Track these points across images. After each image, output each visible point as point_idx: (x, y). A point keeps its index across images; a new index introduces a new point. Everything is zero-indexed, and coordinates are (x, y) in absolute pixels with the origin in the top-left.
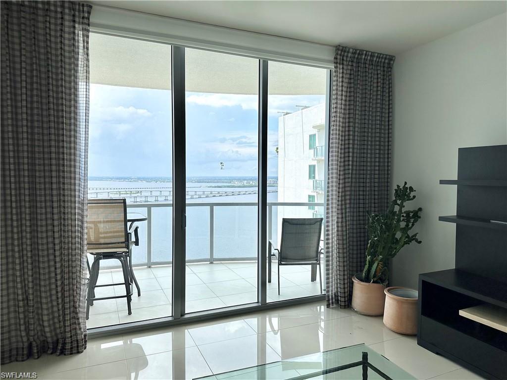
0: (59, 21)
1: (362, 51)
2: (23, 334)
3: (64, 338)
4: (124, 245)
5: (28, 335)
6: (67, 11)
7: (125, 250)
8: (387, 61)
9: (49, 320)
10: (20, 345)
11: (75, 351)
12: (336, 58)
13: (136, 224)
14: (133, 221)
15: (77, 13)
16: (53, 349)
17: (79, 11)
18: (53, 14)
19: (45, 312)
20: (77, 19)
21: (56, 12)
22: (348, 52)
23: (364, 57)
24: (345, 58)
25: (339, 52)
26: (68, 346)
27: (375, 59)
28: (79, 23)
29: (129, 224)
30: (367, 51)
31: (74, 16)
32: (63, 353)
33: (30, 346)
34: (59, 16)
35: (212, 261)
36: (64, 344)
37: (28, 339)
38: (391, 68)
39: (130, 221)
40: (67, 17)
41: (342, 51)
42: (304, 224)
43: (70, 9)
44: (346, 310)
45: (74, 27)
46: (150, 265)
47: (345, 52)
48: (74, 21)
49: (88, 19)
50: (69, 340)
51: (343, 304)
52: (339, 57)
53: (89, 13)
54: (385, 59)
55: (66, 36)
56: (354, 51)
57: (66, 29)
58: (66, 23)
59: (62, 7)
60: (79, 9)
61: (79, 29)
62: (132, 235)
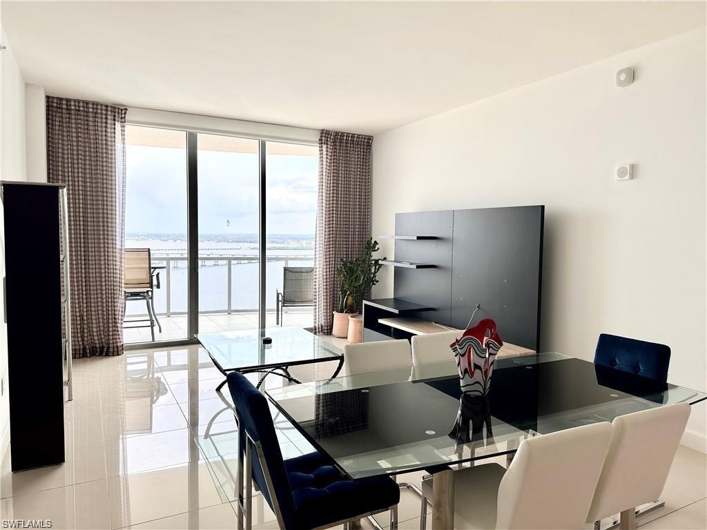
0: (104, 121)
1: (343, 133)
2: (80, 339)
3: (108, 344)
4: (148, 285)
5: (83, 340)
6: (109, 113)
7: (150, 289)
8: (366, 140)
9: (97, 332)
10: (78, 347)
11: (115, 353)
12: (321, 140)
13: (157, 271)
14: (155, 268)
15: (117, 114)
16: (100, 352)
17: (118, 113)
18: (99, 116)
19: (94, 325)
20: (117, 119)
21: (102, 114)
22: (331, 135)
23: (345, 138)
24: (329, 139)
25: (324, 135)
26: (111, 350)
27: (355, 139)
28: (118, 121)
29: (152, 270)
30: (347, 133)
31: (114, 116)
32: (107, 355)
33: (84, 348)
34: (104, 116)
35: (230, 312)
36: (108, 348)
37: (83, 343)
38: (370, 146)
39: (153, 268)
40: (109, 117)
41: (326, 134)
42: (301, 272)
43: (111, 111)
44: (329, 336)
45: (115, 124)
46: (169, 314)
47: (328, 134)
48: (115, 120)
49: (125, 118)
50: (111, 346)
51: (326, 331)
52: (323, 138)
53: (125, 113)
54: (365, 139)
55: (109, 130)
56: (337, 133)
57: (109, 126)
58: (109, 121)
59: (107, 110)
60: (118, 112)
61: (118, 125)
62: (155, 279)
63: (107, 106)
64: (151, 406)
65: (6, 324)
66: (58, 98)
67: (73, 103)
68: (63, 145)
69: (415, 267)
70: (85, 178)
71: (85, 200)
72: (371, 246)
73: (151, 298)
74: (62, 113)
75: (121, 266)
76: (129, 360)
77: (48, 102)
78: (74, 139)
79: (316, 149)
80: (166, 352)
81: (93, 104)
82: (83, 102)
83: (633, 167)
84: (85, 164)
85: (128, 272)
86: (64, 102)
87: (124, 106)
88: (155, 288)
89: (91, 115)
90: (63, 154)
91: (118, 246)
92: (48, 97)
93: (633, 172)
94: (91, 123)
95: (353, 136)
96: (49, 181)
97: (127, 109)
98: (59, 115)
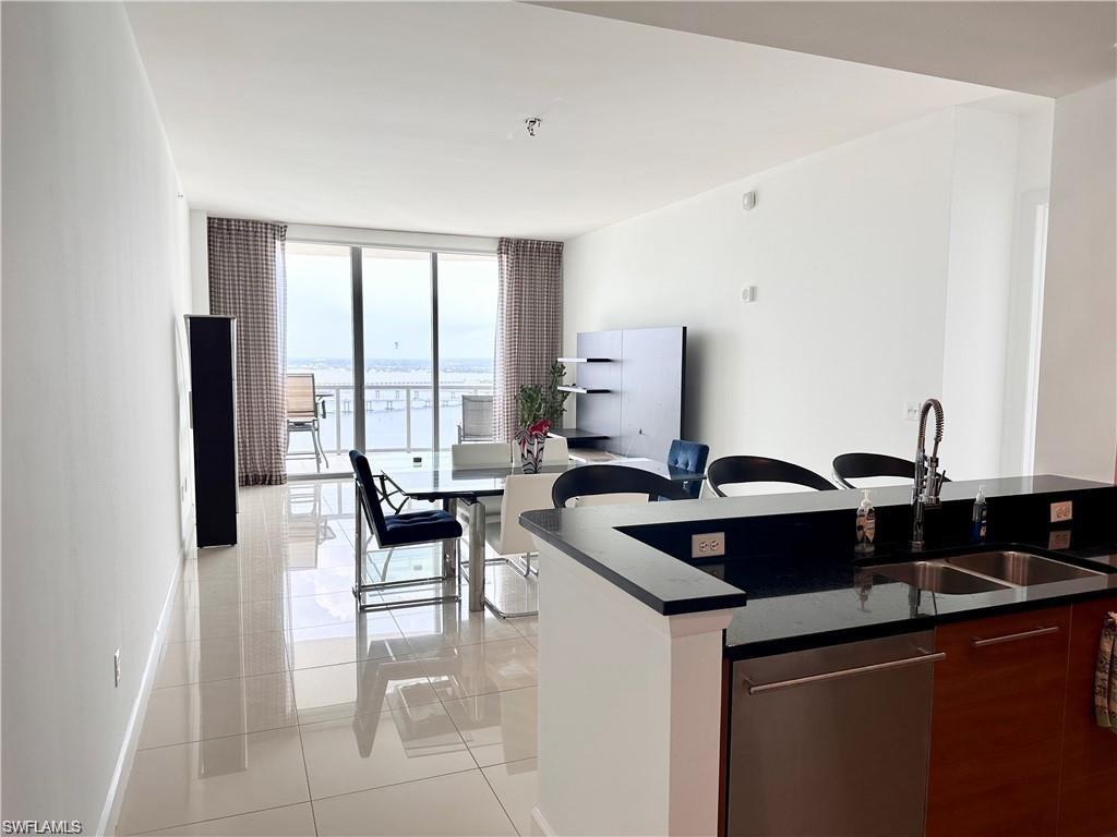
0: (264, 239)
1: (526, 241)
2: (243, 467)
3: (271, 472)
4: (313, 414)
5: (246, 467)
6: (269, 231)
7: (315, 419)
8: (555, 247)
9: (260, 459)
10: (241, 475)
11: (278, 482)
12: (500, 249)
13: (324, 398)
14: (321, 396)
15: (276, 232)
16: (263, 480)
17: (279, 231)
18: (259, 234)
20: (277, 237)
21: (261, 232)
22: (512, 243)
23: (529, 246)
24: (509, 248)
25: (503, 243)
26: (274, 479)
27: (542, 246)
28: (278, 239)
29: (317, 397)
31: (274, 234)
32: (270, 483)
33: (247, 476)
34: (264, 235)
36: (271, 476)
37: (246, 471)
38: (560, 254)
39: (318, 395)
40: (269, 235)
41: (505, 242)
42: (483, 401)
43: (271, 229)
45: (275, 243)
47: (508, 243)
48: (274, 238)
49: (284, 235)
50: (274, 474)
52: (503, 247)
53: (284, 230)
54: (553, 245)
55: (269, 249)
56: (518, 241)
57: (269, 244)
58: (269, 240)
59: (266, 229)
60: (277, 230)
61: (278, 243)
62: (320, 407)
63: (266, 224)
64: (317, 547)
65: (192, 431)
66: (218, 219)
67: (233, 223)
68: (224, 271)
69: (585, 392)
70: (246, 300)
71: (246, 318)
72: (557, 371)
73: (317, 430)
74: (222, 233)
75: (283, 391)
76: (293, 492)
77: (209, 223)
78: (235, 260)
79: (496, 258)
80: (336, 484)
81: (253, 223)
82: (243, 221)
83: (753, 290)
84: (246, 286)
85: (291, 398)
86: (225, 222)
87: (282, 223)
88: (320, 418)
89: (251, 234)
90: (224, 275)
91: (280, 371)
92: (209, 219)
93: (753, 294)
94: (251, 243)
95: (539, 243)
96: (211, 313)
97: (286, 227)
98: (219, 236)
